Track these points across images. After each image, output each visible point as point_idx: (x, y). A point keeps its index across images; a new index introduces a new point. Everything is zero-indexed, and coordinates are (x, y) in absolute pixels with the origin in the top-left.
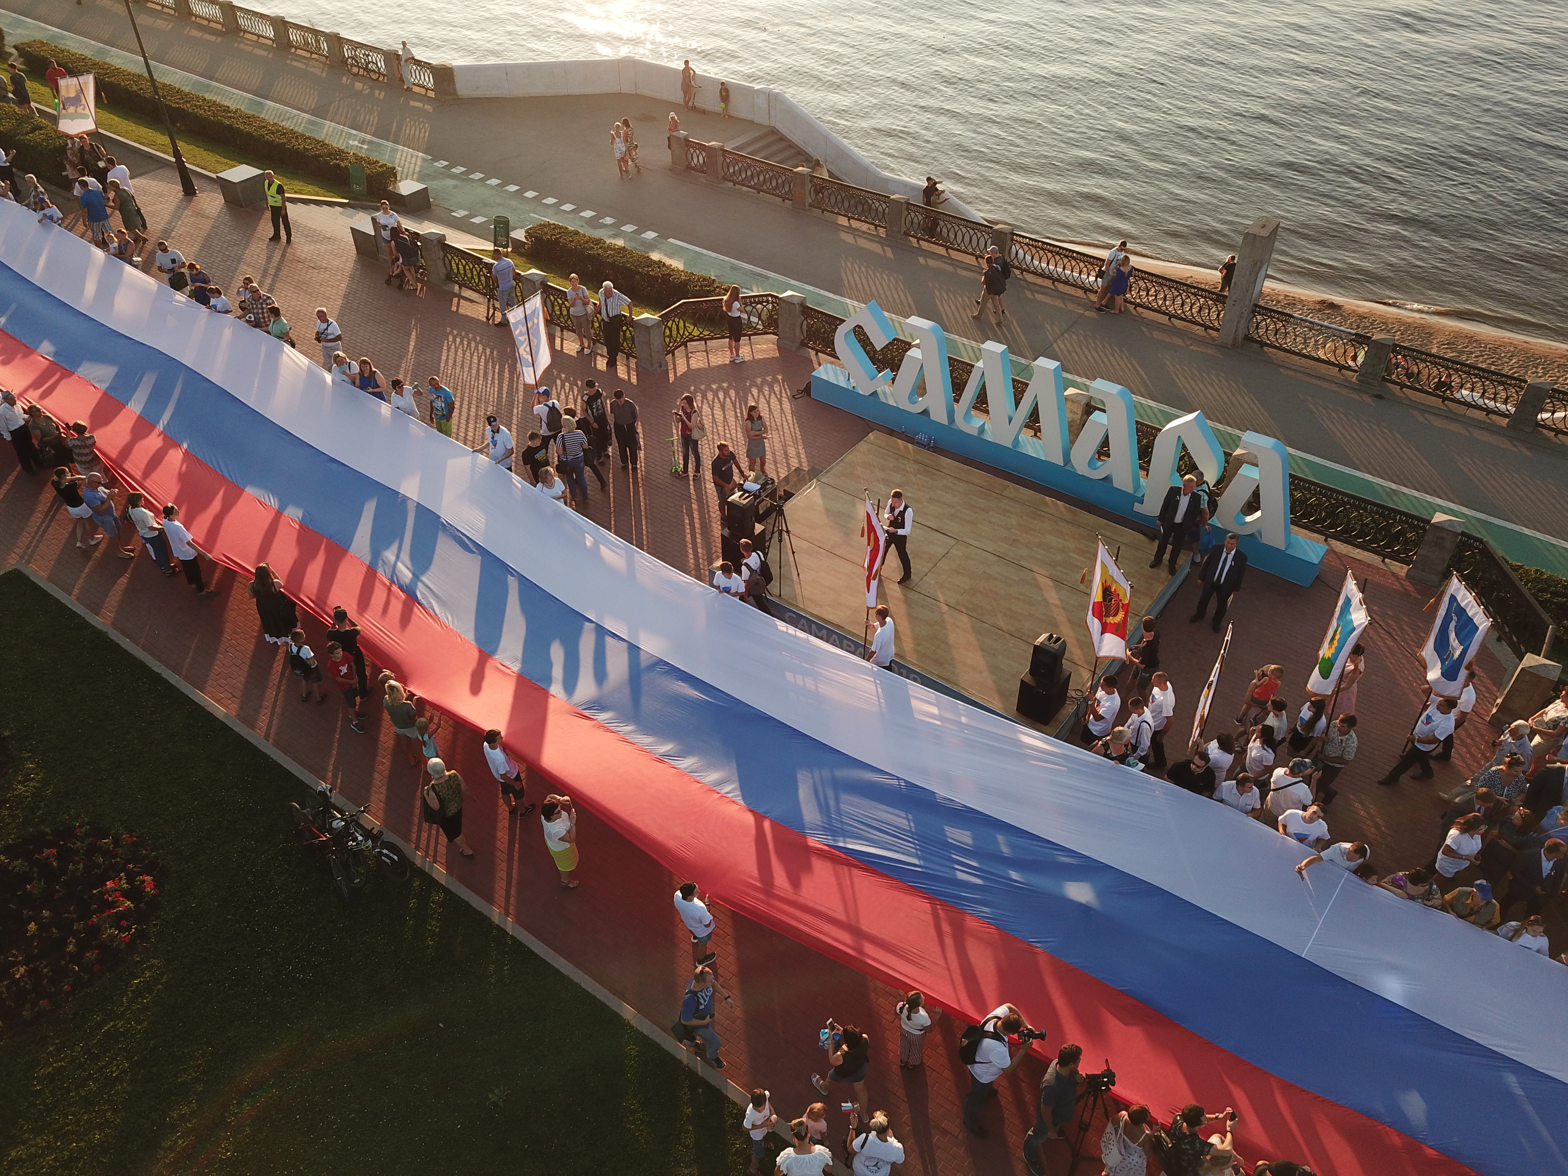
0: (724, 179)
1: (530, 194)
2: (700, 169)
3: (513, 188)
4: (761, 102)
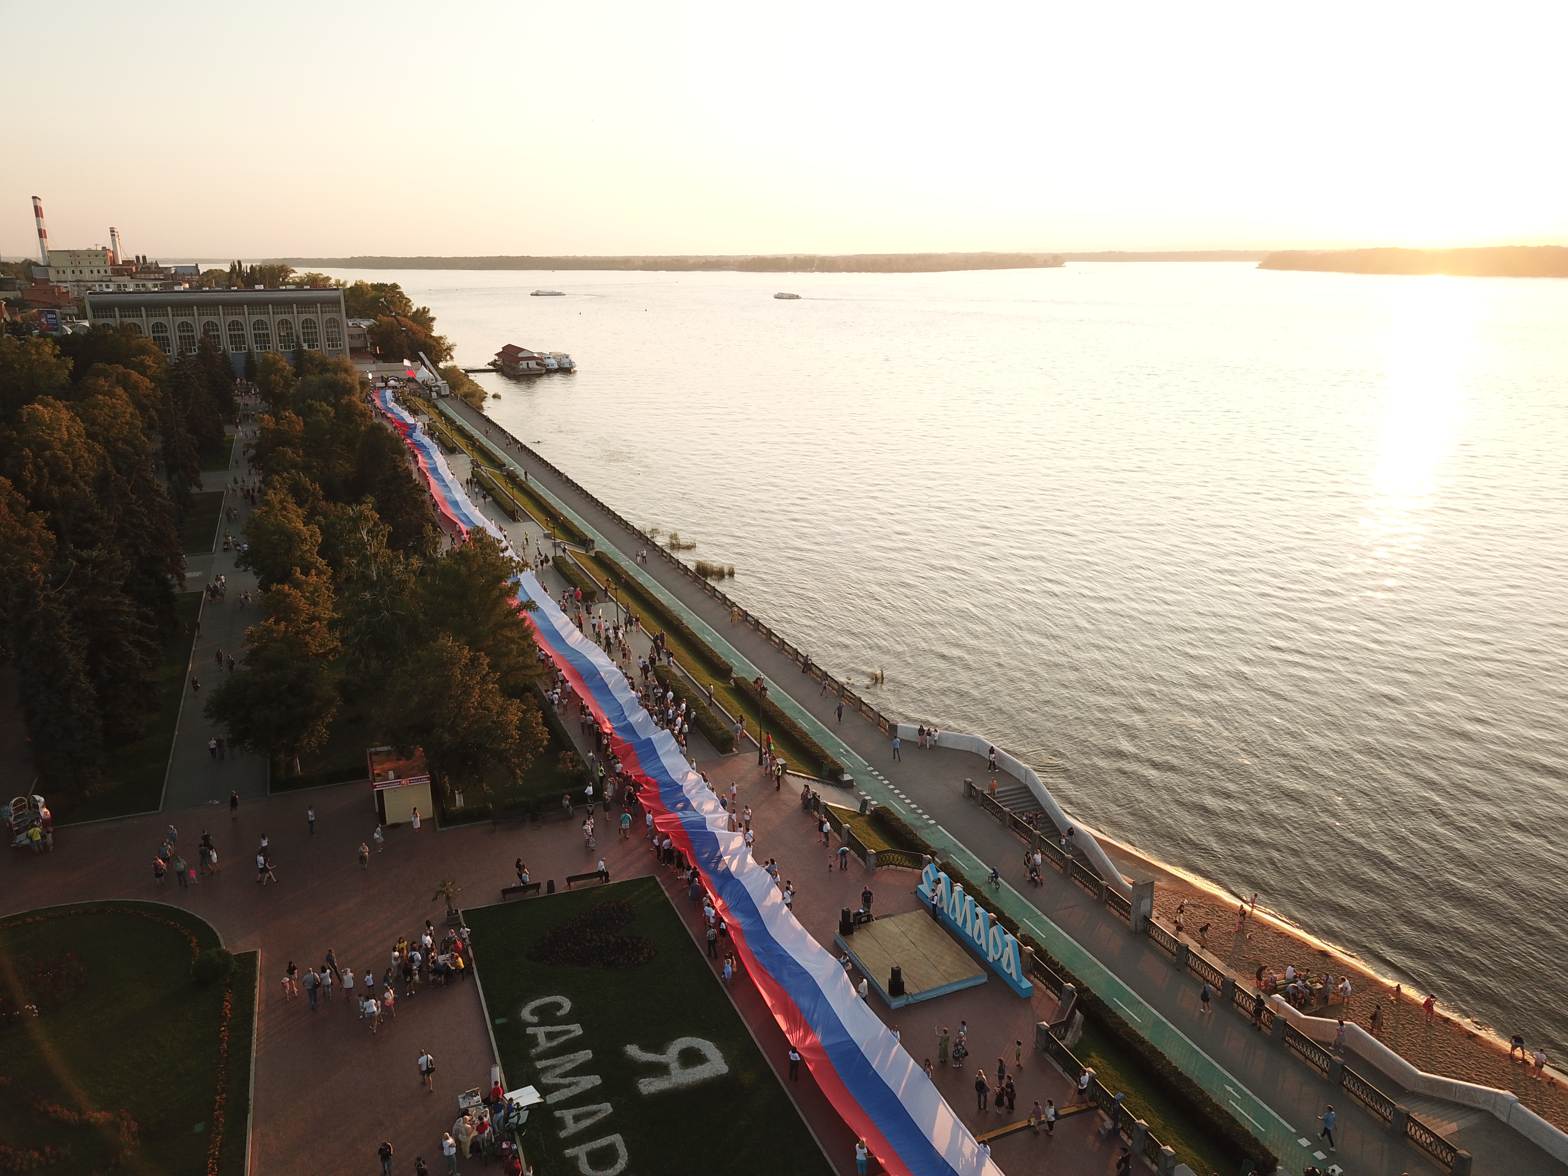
0: (981, 805)
1: (897, 791)
3: (891, 787)
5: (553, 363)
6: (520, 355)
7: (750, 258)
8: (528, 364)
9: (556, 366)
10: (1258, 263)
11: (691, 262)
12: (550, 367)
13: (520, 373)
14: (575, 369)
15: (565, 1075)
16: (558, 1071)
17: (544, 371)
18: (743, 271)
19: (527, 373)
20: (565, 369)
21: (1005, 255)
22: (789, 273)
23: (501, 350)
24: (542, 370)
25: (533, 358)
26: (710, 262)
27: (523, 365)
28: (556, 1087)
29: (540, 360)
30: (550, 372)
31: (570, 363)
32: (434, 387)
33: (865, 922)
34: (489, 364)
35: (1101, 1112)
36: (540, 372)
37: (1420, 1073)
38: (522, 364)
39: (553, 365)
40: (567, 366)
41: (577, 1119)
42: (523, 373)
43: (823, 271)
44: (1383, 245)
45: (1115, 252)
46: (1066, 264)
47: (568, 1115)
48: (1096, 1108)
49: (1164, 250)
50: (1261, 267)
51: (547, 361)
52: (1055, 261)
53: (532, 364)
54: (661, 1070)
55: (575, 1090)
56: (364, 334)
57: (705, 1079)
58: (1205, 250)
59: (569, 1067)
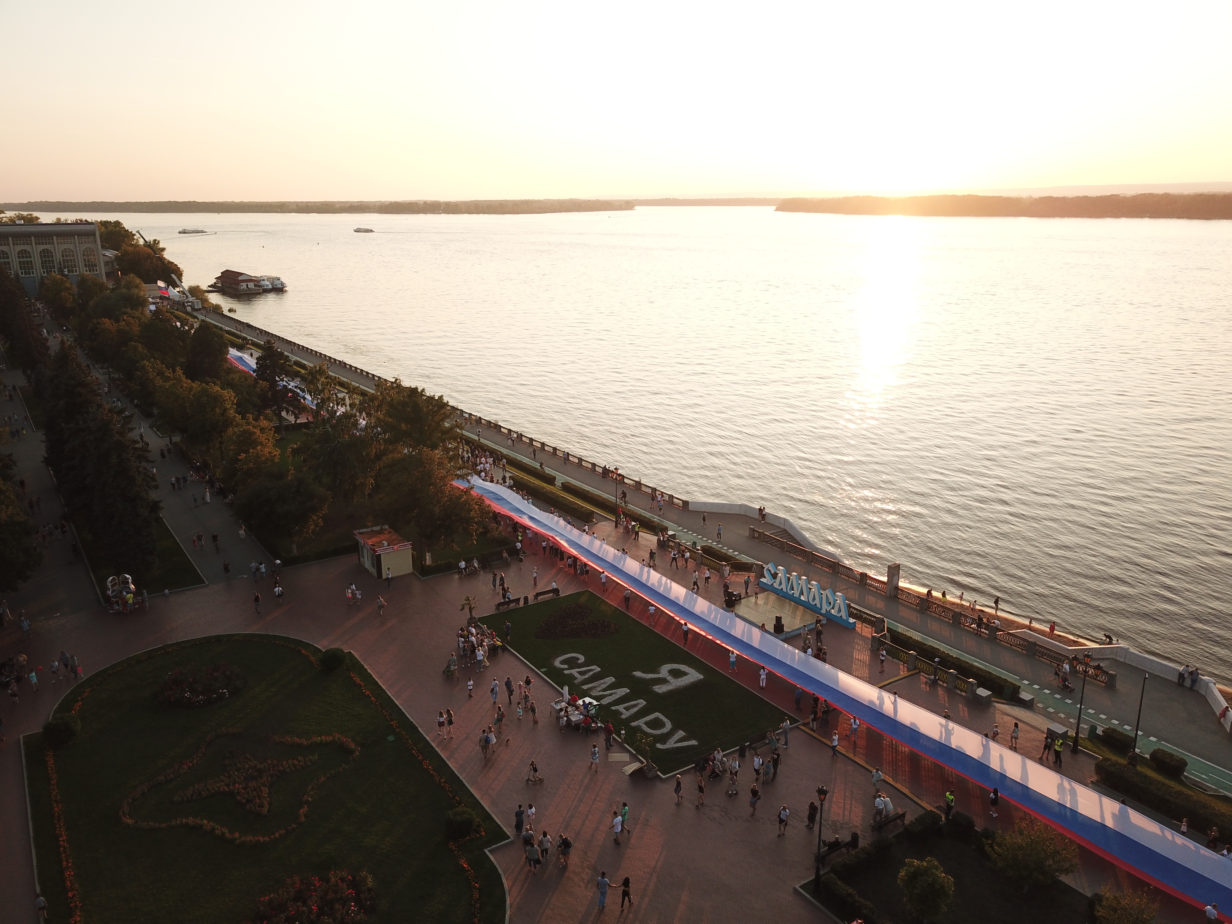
0: (764, 541)
1: (705, 539)
2: (757, 538)
3: (700, 537)
4: (782, 521)
5: (267, 284)
6: (240, 278)
7: (387, 203)
8: (247, 285)
9: (270, 287)
10: (775, 207)
11: (337, 206)
12: (266, 287)
13: (241, 293)
14: (286, 289)
15: (604, 690)
16: (599, 689)
17: (261, 291)
18: (382, 213)
19: (248, 292)
20: (278, 289)
21: (589, 201)
22: (420, 214)
23: (220, 275)
24: (260, 290)
25: (251, 280)
26: (354, 206)
27: (244, 286)
28: (604, 697)
29: (257, 281)
30: (267, 291)
31: (282, 284)
32: (187, 302)
33: (738, 600)
34: (209, 286)
35: (922, 674)
36: (258, 292)
37: (1069, 648)
38: (242, 285)
39: (267, 286)
40: (280, 286)
41: (627, 709)
42: (244, 292)
43: (449, 213)
44: (861, 194)
45: (670, 198)
46: (636, 207)
47: (621, 708)
48: (919, 672)
49: (705, 198)
50: (777, 210)
51: (262, 283)
52: (628, 205)
53: (251, 285)
54: (664, 681)
55: (617, 696)
56: (112, 262)
57: (692, 682)
58: (735, 197)
59: (604, 686)
